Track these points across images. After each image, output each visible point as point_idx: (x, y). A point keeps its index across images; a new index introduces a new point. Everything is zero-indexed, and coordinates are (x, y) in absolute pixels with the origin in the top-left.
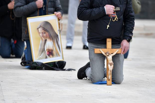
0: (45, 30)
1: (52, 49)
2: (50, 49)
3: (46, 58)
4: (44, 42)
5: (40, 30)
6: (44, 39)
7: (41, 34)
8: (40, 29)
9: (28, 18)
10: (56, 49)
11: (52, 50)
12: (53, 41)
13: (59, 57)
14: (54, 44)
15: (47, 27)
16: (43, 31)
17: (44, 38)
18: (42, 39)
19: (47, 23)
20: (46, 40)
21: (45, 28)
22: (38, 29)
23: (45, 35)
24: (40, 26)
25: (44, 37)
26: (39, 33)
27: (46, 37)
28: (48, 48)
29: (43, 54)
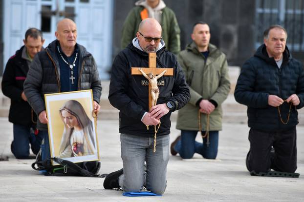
0: (72, 113)
1: (82, 142)
2: (79, 142)
3: (72, 155)
4: (69, 131)
5: (65, 113)
6: (69, 127)
7: (65, 120)
8: (63, 112)
9: (45, 95)
10: (88, 142)
11: (82, 145)
12: (84, 131)
13: (92, 156)
14: (84, 135)
15: (75, 109)
16: (69, 115)
17: (70, 125)
18: (67, 127)
19: (75, 103)
20: (72, 129)
21: (72, 110)
22: (61, 111)
23: (71, 121)
24: (65, 107)
25: (69, 123)
26: (63, 118)
27: (74, 124)
28: (75, 141)
29: (67, 150)
